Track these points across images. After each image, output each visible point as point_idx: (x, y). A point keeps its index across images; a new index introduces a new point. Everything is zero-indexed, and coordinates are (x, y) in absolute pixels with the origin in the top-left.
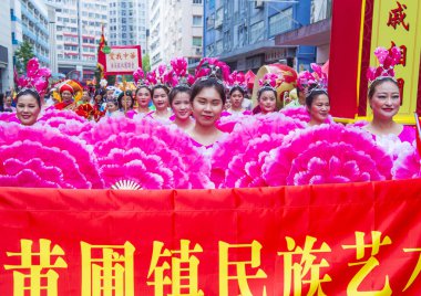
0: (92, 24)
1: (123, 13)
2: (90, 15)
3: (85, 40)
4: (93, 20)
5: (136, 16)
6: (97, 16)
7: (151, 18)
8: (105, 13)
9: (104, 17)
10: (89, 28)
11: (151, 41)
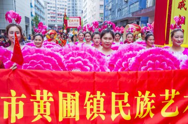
0: (61, 8)
1: (73, 4)
2: (60, 5)
3: (58, 15)
4: (62, 7)
5: (78, 5)
6: (63, 5)
7: (84, 6)
8: (66, 4)
9: (66, 6)
10: (60, 10)
11: (84, 15)
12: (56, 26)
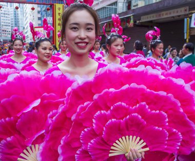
0: (5, 25)
1: (16, 22)
2: (4, 22)
3: (3, 31)
4: (5, 24)
5: (20, 22)
6: (7, 23)
7: (25, 23)
8: (10, 22)
9: (9, 23)
10: (4, 27)
11: (25, 31)
12: (2, 40)
